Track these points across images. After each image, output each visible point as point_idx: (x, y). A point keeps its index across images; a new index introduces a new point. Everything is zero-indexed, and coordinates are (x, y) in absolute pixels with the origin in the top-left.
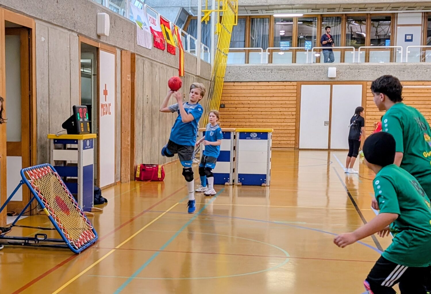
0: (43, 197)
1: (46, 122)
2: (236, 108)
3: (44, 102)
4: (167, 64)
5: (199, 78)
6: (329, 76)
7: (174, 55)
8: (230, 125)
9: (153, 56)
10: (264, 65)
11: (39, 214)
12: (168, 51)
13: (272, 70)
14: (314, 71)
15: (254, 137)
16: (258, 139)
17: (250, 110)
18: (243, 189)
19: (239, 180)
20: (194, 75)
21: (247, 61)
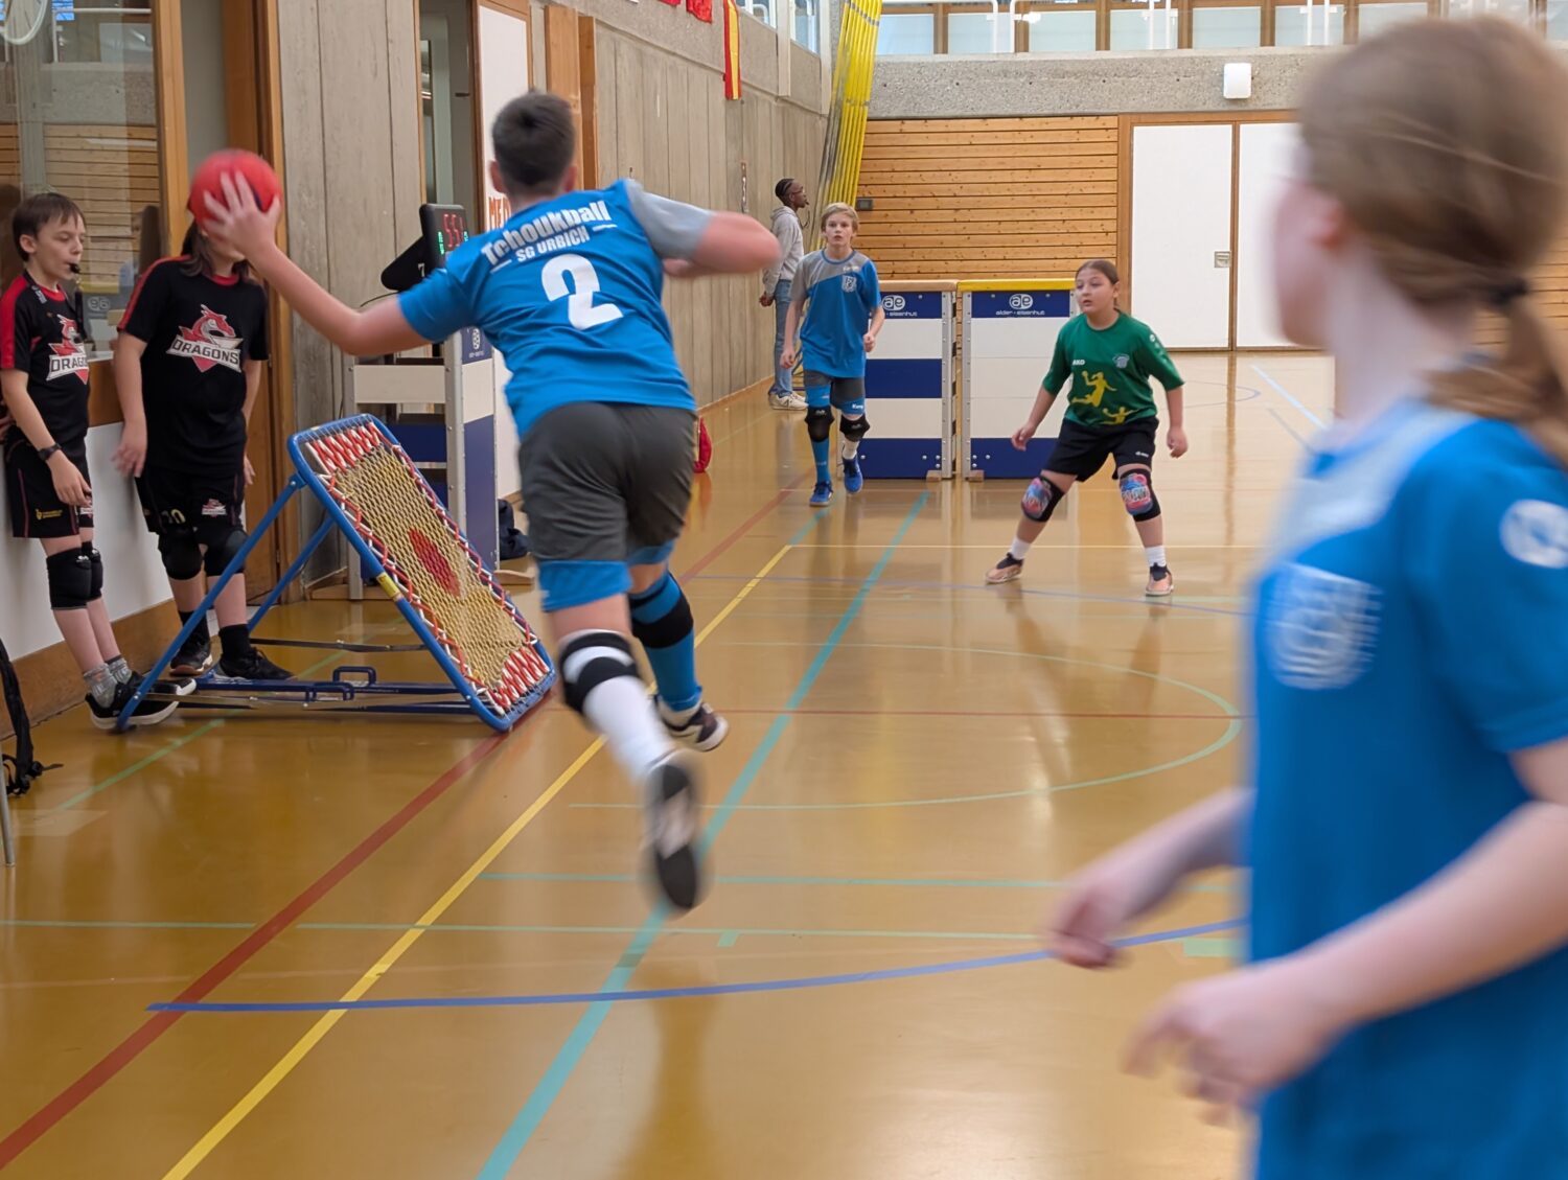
0: (371, 534)
1: (319, 265)
2: (912, 211)
3: (310, 195)
4: (689, 57)
5: (788, 105)
6: (1227, 94)
7: (708, 24)
8: (894, 273)
9: (645, 27)
10: (1002, 58)
11: (308, 597)
12: (688, 10)
13: (1032, 75)
14: (1176, 78)
15: (1023, 307)
16: (1036, 316)
17: (958, 216)
18: (988, 491)
19: (973, 461)
20: (771, 95)
21: (941, 42)
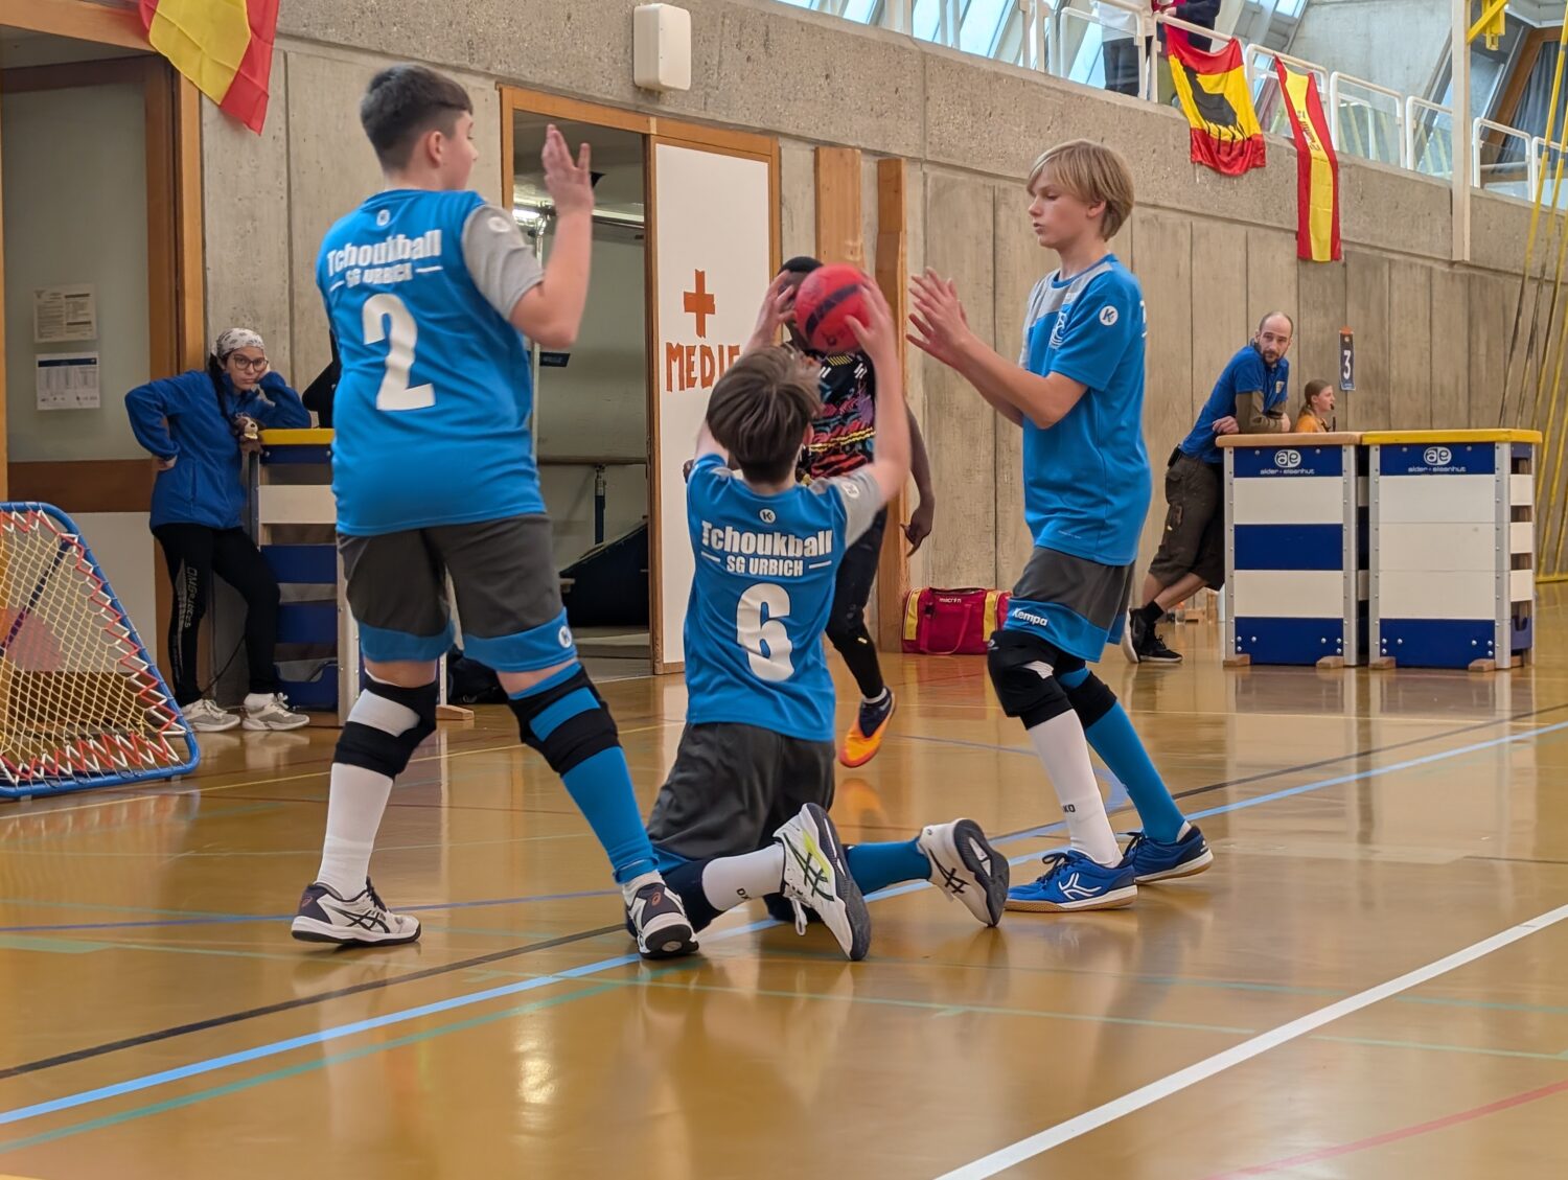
15: (1440, 463)
16: (1455, 473)
